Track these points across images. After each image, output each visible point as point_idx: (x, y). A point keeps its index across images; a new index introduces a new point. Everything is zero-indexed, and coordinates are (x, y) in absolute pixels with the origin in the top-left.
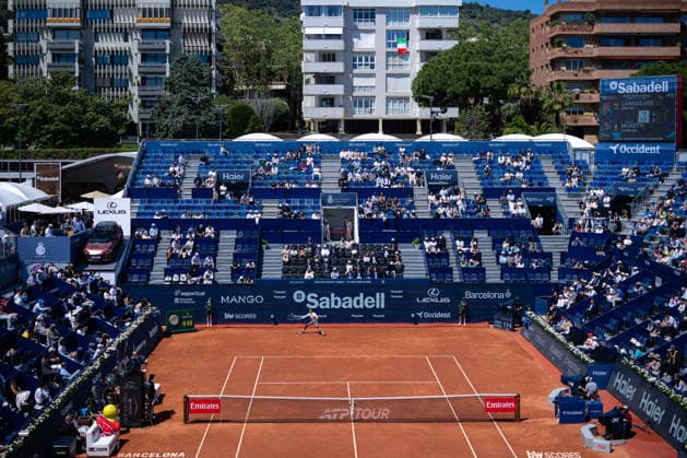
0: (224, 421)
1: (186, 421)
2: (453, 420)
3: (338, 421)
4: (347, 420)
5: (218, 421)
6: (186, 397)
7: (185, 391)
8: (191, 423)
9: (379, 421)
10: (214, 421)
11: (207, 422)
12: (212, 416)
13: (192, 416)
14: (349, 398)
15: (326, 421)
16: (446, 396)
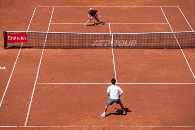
0: (30, 47)
1: (6, 47)
2: (177, 47)
3: (103, 47)
4: (109, 47)
5: (26, 47)
6: (5, 32)
7: (4, 28)
8: (8, 48)
9: (129, 47)
10: (23, 47)
11: (19, 48)
12: (22, 44)
13: (9, 44)
14: (110, 33)
15: (95, 47)
16: (173, 32)
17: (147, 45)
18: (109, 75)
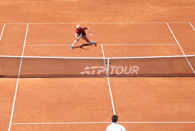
3: (95, 76)
4: (103, 75)
9: (130, 76)
14: (104, 58)
15: (86, 76)
16: (185, 56)
17: (153, 72)
18: (106, 112)
